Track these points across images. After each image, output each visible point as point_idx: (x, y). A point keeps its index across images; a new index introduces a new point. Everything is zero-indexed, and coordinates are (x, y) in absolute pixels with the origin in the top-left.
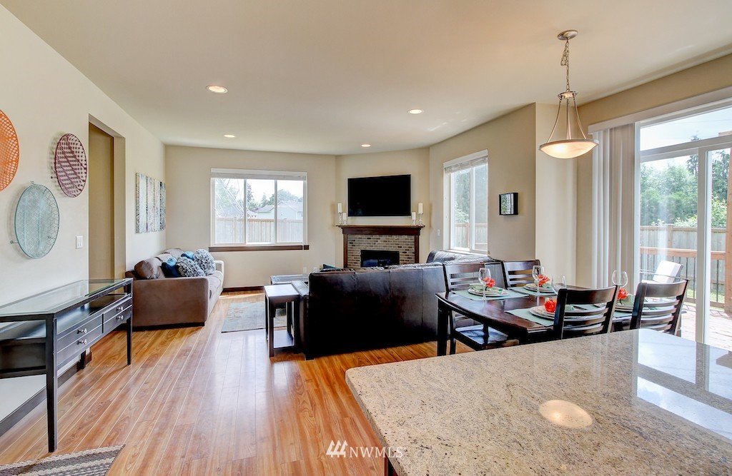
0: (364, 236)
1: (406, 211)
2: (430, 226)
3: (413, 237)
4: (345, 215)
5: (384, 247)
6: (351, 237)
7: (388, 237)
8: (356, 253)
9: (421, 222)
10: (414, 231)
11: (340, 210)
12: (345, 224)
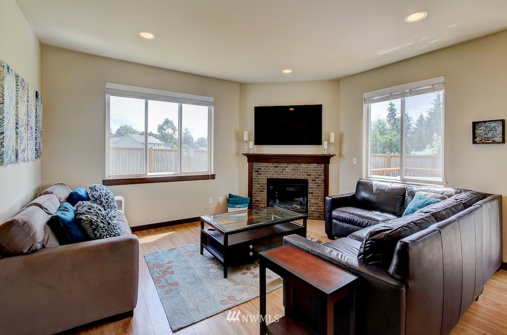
0: (271, 165)
1: (317, 140)
2: (341, 155)
3: (323, 166)
4: (252, 143)
5: (292, 175)
6: (256, 165)
7: (296, 165)
8: (262, 180)
9: (332, 151)
10: (324, 160)
11: (246, 138)
12: (251, 152)
